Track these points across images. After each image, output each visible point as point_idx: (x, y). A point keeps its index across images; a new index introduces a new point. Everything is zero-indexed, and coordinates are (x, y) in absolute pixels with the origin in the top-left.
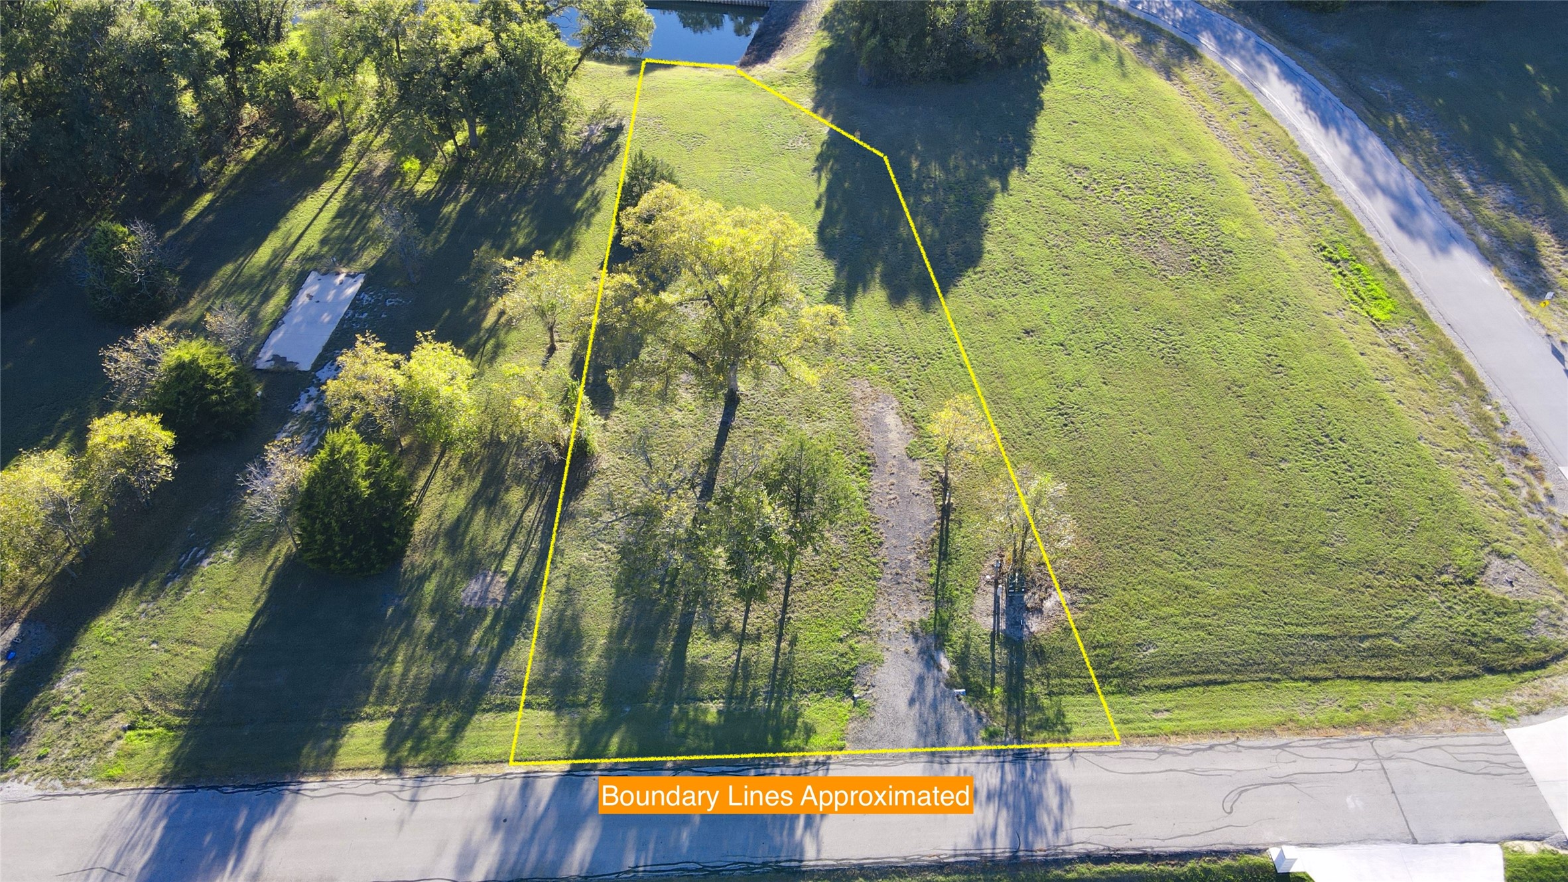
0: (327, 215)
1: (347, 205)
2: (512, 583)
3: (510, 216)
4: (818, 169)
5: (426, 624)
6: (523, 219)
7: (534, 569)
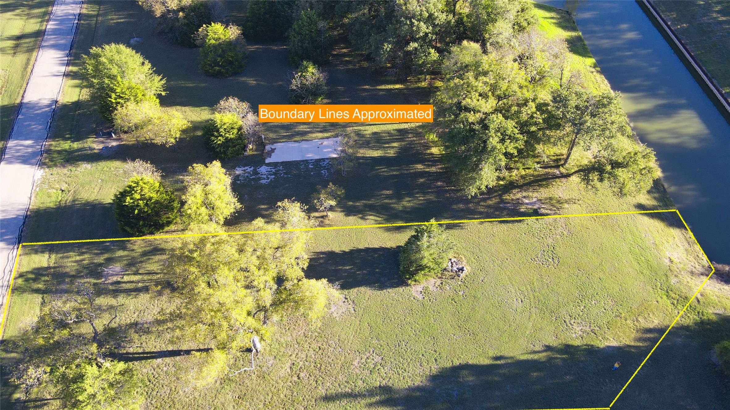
0: (396, 127)
1: (409, 130)
2: (119, 283)
3: (417, 193)
4: (548, 348)
5: (100, 259)
6: (421, 200)
7: (126, 289)
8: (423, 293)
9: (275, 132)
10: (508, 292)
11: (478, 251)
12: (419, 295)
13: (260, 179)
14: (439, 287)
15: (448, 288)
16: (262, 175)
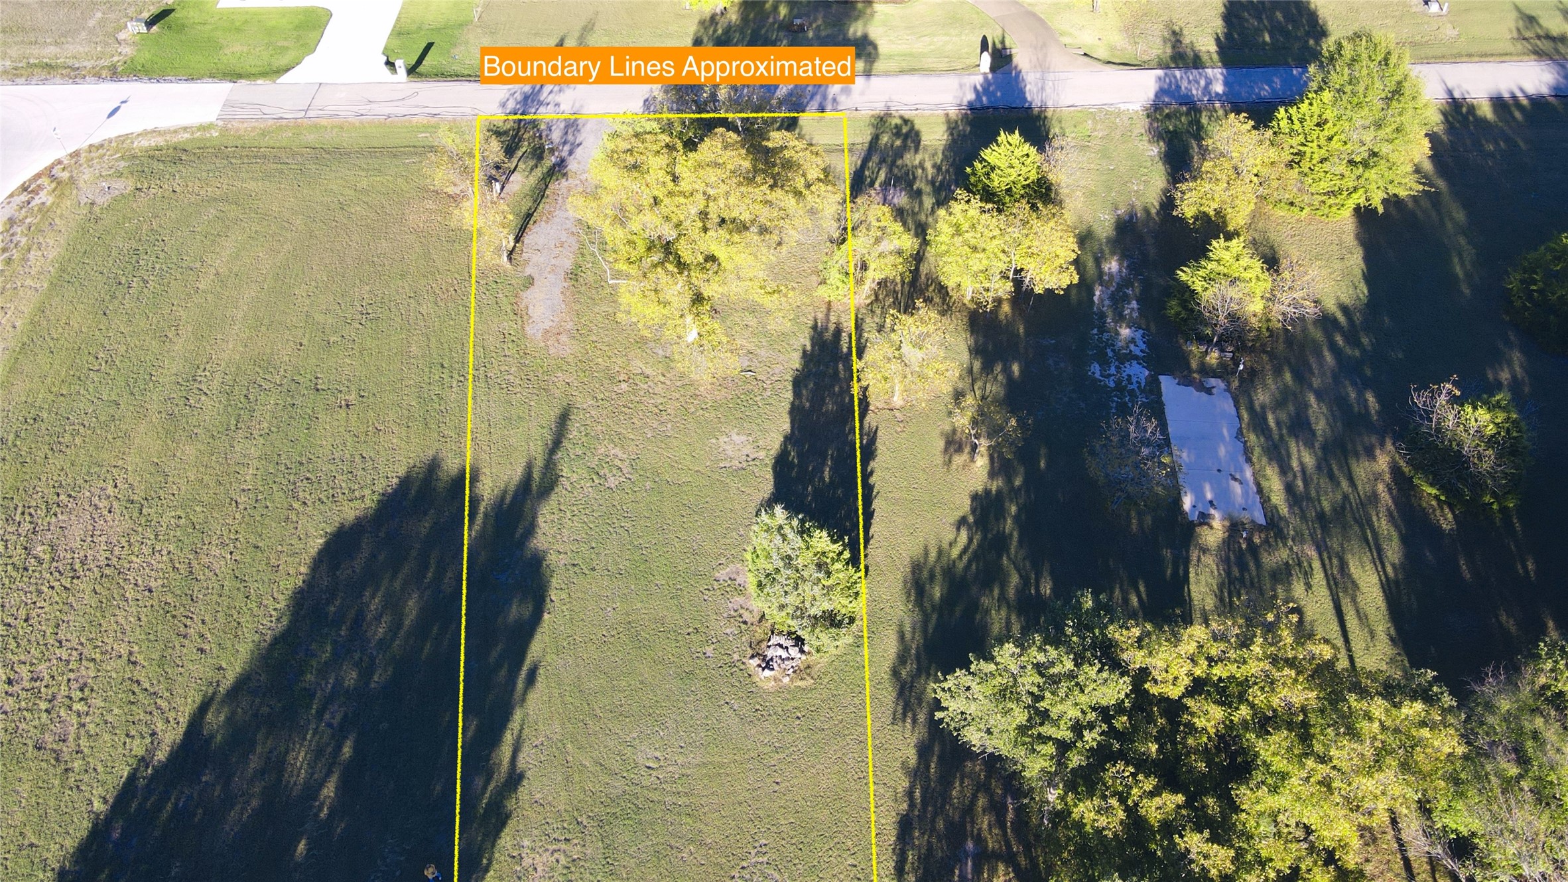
8: (729, 582)
9: (1279, 404)
10: (682, 747)
11: (818, 724)
12: (727, 573)
13: (1104, 363)
14: (735, 614)
15: (728, 631)
16: (1118, 368)
